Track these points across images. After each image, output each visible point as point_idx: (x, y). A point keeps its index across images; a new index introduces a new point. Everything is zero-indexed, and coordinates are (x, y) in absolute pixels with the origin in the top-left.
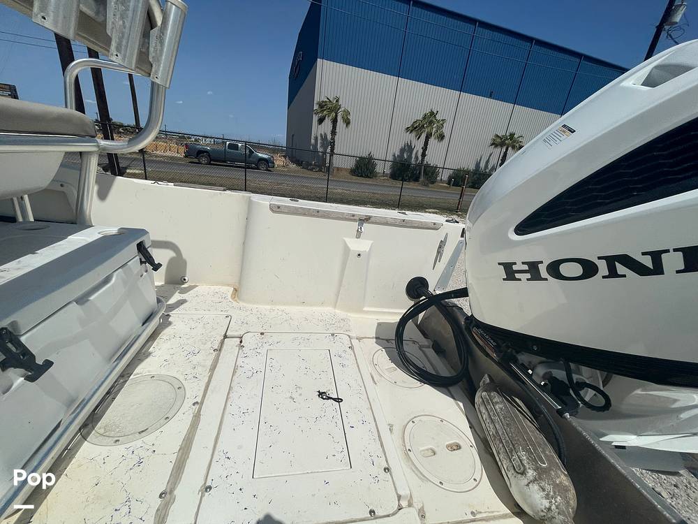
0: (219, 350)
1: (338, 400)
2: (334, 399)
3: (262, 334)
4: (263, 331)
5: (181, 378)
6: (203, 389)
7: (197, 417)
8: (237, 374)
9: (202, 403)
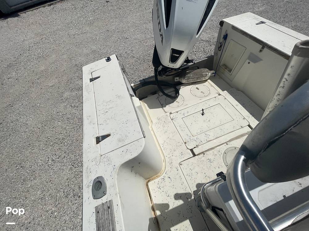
0: (203, 153)
1: (203, 110)
2: (203, 111)
3: (185, 143)
4: (184, 144)
5: (222, 155)
6: (221, 146)
7: (230, 141)
8: (210, 139)
9: (225, 143)
